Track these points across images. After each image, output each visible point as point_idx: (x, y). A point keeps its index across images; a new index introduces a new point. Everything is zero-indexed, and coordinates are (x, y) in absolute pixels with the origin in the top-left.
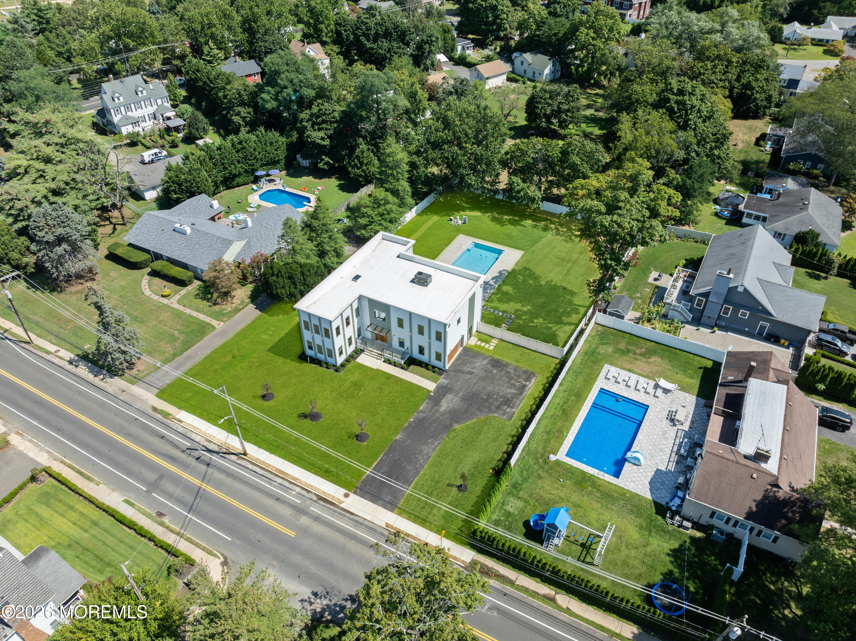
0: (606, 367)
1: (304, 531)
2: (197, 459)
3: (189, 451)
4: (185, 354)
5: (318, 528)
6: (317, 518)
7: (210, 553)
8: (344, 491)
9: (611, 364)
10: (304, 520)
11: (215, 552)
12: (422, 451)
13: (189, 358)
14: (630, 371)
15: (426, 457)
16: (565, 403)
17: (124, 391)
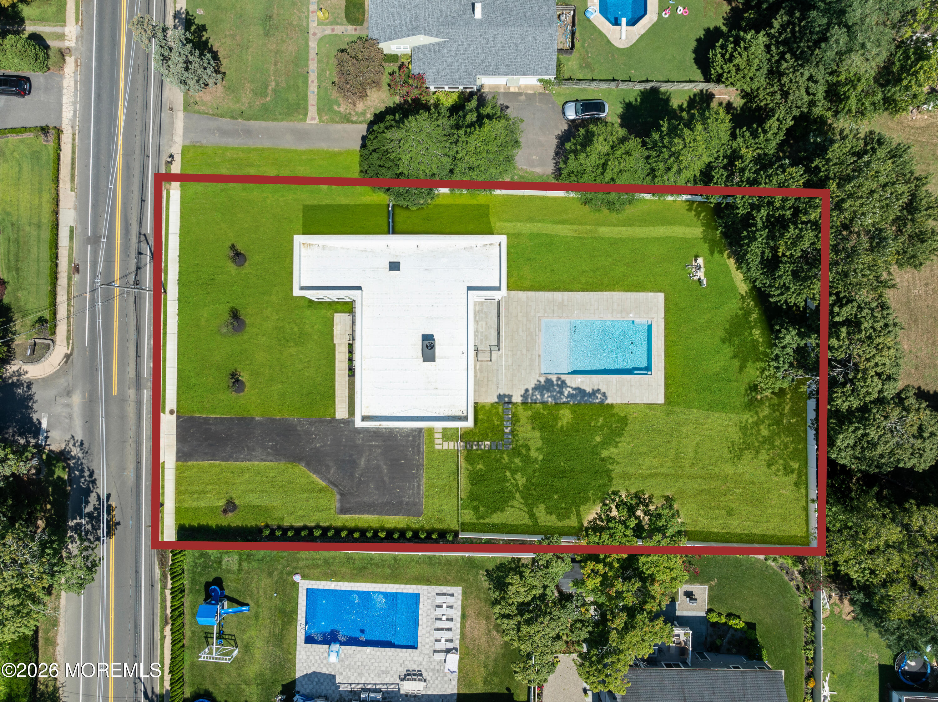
0: (458, 591)
1: (122, 399)
2: (140, 253)
3: (143, 238)
4: (252, 122)
5: (131, 409)
6: (138, 402)
7: (68, 338)
8: (175, 408)
9: (464, 594)
10: (131, 393)
11: (71, 341)
12: (253, 450)
13: (248, 132)
14: (464, 617)
15: (249, 457)
16: (377, 565)
17: (171, 109)
